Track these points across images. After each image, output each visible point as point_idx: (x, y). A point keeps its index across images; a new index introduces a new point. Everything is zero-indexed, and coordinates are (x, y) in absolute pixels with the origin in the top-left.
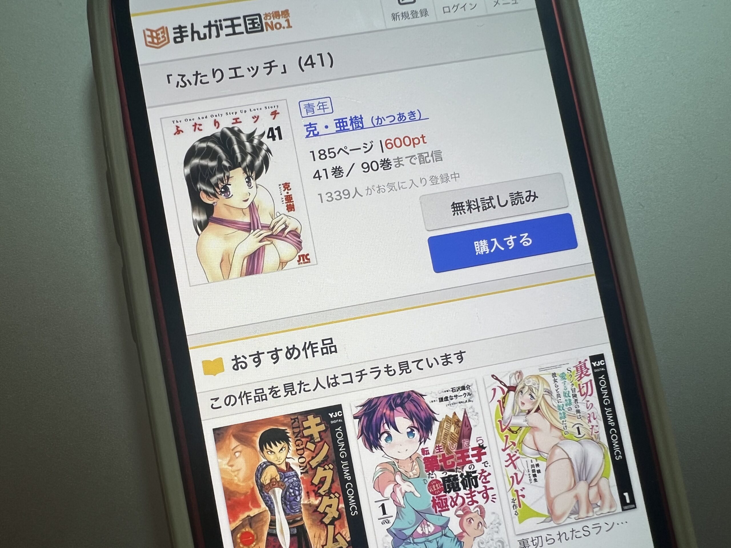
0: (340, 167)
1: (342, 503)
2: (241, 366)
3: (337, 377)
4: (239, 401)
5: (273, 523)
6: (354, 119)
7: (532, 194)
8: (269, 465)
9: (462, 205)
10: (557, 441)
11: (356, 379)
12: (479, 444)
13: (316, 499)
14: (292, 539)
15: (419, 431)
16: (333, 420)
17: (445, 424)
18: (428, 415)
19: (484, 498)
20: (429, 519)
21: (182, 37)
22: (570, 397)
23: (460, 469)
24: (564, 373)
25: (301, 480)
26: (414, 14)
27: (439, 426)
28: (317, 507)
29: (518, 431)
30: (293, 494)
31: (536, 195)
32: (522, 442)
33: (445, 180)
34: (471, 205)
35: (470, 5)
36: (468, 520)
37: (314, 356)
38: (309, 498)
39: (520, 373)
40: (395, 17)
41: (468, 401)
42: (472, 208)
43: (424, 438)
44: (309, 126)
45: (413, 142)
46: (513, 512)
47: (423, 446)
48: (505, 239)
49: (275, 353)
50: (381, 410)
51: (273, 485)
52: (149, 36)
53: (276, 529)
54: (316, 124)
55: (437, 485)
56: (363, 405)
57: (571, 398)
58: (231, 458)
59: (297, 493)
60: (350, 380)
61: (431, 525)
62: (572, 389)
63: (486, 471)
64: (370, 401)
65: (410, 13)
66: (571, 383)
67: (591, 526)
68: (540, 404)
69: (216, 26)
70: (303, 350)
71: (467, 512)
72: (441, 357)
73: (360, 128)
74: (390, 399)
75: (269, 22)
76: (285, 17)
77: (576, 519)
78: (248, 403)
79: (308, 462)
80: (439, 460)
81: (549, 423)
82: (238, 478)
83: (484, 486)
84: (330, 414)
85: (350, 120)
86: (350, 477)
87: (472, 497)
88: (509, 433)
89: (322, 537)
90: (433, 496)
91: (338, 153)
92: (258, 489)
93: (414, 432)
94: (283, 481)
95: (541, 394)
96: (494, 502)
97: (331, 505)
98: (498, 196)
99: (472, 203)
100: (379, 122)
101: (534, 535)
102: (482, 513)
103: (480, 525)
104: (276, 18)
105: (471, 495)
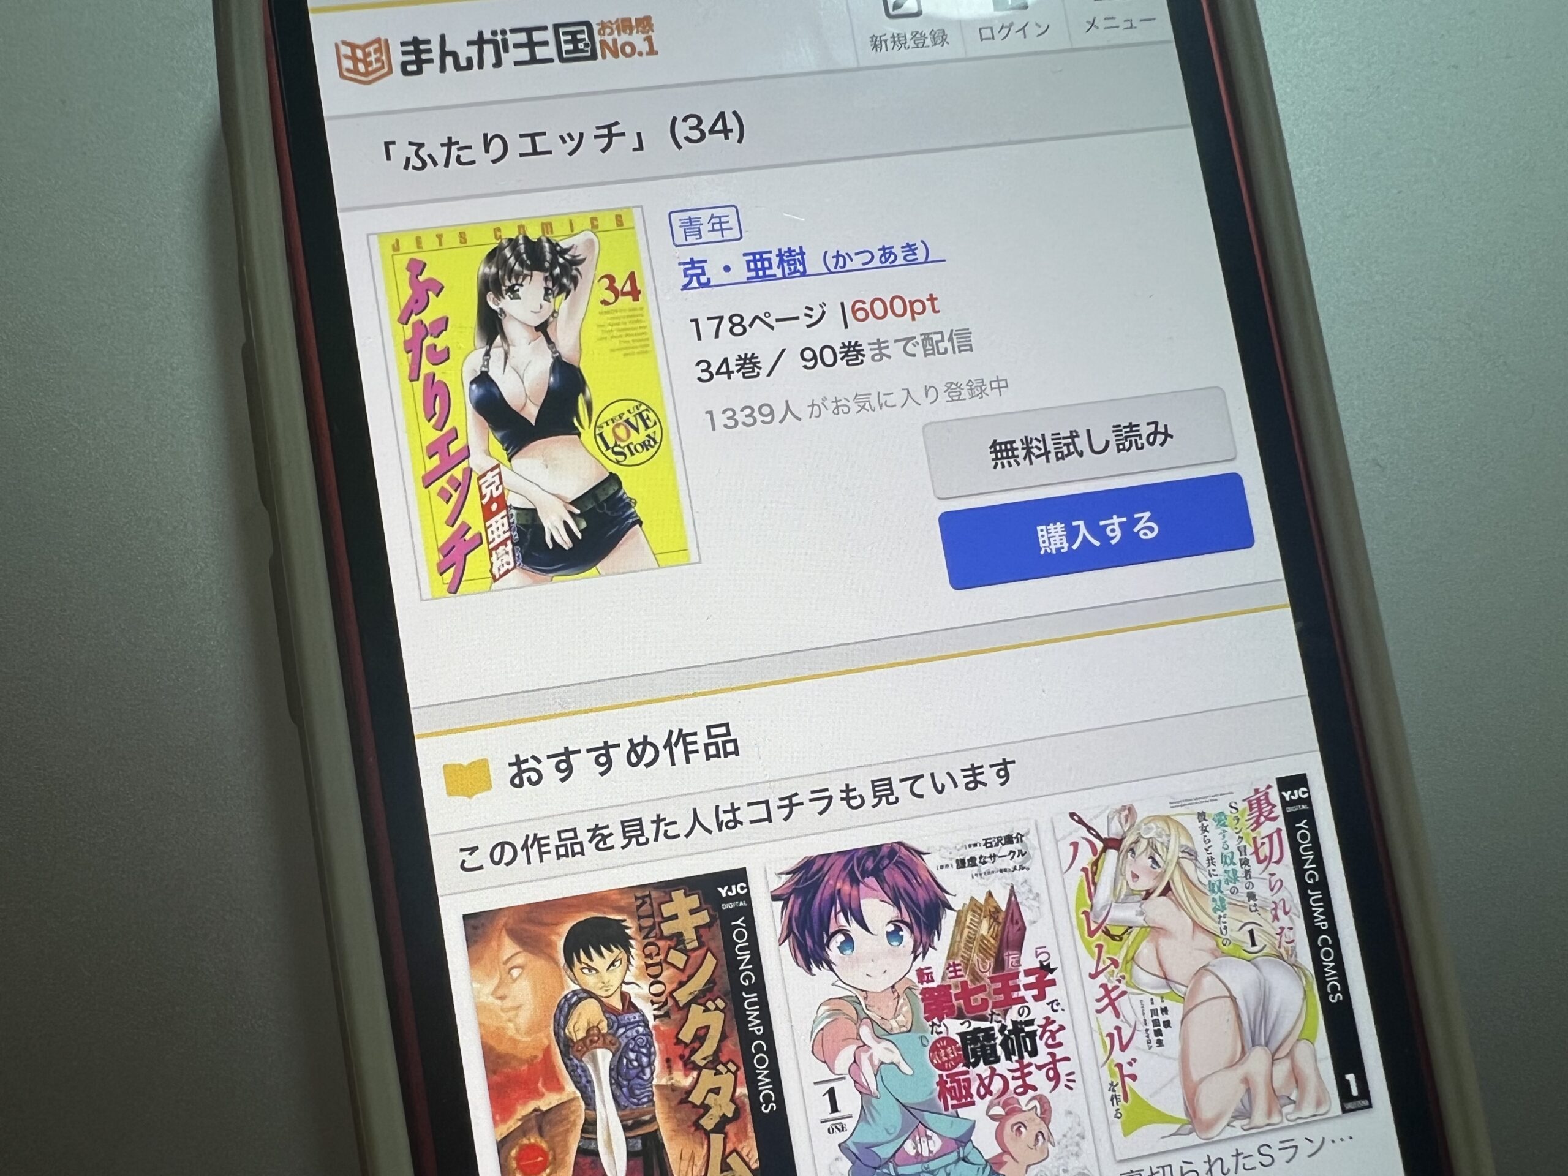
0: (753, 354)
1: (742, 1083)
2: (529, 779)
3: (738, 809)
4: (521, 855)
5: (590, 1126)
6: (787, 254)
7: (1161, 429)
8: (586, 998)
9: (1012, 446)
10: (1206, 958)
11: (778, 815)
12: (1041, 962)
13: (686, 1076)
14: (631, 1163)
15: (912, 932)
16: (727, 903)
17: (969, 917)
18: (931, 894)
19: (1050, 1079)
20: (930, 1124)
21: (419, 62)
22: (1235, 864)
23: (998, 1015)
24: (1222, 813)
25: (653, 1032)
26: (919, 39)
27: (956, 921)
28: (689, 1092)
29: (1125, 936)
30: (635, 1064)
31: (1169, 432)
32: (1132, 960)
33: (977, 393)
34: (1032, 447)
35: (1036, 27)
36: (1015, 1127)
37: (688, 761)
38: (670, 1073)
39: (1129, 809)
40: (876, 43)
41: (1018, 868)
42: (1034, 454)
43: (922, 947)
44: (690, 266)
45: (911, 308)
46: (1112, 1111)
47: (919, 963)
48: (1102, 523)
49: (603, 752)
50: (831, 882)
51: (592, 1042)
52: (347, 57)
53: (596, 1139)
54: (705, 261)
55: (949, 1048)
56: (793, 872)
57: (1238, 867)
58: (501, 979)
59: (645, 1060)
60: (766, 816)
61: (935, 1137)
62: (1238, 848)
63: (1054, 1022)
64: (808, 863)
65: (909, 36)
66: (1237, 836)
67: (1276, 1145)
68: (1172, 878)
69: (495, 43)
70: (665, 747)
71: (1012, 1110)
72: (963, 770)
73: (798, 274)
74: (850, 860)
75: (609, 40)
76: (643, 32)
77: (1245, 1130)
78: (541, 861)
79: (671, 993)
80: (955, 995)
81: (1190, 921)
82: (515, 1024)
83: (1050, 1054)
84: (720, 889)
85: (777, 256)
86: (761, 1028)
87: (1023, 1077)
88: (1104, 940)
89: (696, 1159)
90: (941, 1072)
91: (751, 325)
92: (558, 1050)
93: (901, 933)
94: (614, 1035)
95: (1173, 856)
96: (1071, 1088)
97: (719, 1088)
98: (1088, 431)
99: (1035, 443)
100: (839, 263)
101: (1156, 1163)
102: (1045, 1114)
103: (1040, 1138)
104: (624, 32)
105: (1023, 1072)
